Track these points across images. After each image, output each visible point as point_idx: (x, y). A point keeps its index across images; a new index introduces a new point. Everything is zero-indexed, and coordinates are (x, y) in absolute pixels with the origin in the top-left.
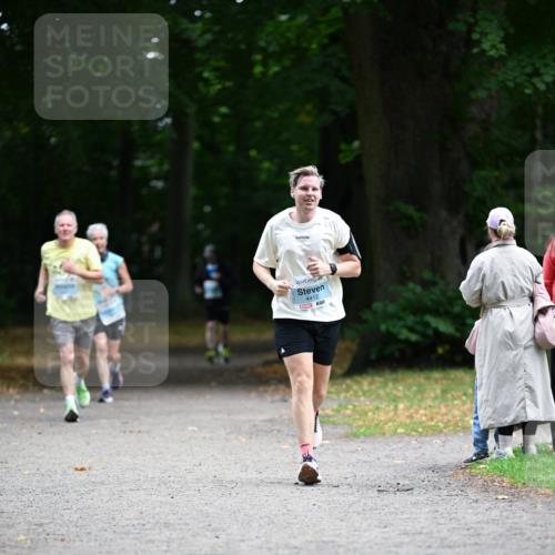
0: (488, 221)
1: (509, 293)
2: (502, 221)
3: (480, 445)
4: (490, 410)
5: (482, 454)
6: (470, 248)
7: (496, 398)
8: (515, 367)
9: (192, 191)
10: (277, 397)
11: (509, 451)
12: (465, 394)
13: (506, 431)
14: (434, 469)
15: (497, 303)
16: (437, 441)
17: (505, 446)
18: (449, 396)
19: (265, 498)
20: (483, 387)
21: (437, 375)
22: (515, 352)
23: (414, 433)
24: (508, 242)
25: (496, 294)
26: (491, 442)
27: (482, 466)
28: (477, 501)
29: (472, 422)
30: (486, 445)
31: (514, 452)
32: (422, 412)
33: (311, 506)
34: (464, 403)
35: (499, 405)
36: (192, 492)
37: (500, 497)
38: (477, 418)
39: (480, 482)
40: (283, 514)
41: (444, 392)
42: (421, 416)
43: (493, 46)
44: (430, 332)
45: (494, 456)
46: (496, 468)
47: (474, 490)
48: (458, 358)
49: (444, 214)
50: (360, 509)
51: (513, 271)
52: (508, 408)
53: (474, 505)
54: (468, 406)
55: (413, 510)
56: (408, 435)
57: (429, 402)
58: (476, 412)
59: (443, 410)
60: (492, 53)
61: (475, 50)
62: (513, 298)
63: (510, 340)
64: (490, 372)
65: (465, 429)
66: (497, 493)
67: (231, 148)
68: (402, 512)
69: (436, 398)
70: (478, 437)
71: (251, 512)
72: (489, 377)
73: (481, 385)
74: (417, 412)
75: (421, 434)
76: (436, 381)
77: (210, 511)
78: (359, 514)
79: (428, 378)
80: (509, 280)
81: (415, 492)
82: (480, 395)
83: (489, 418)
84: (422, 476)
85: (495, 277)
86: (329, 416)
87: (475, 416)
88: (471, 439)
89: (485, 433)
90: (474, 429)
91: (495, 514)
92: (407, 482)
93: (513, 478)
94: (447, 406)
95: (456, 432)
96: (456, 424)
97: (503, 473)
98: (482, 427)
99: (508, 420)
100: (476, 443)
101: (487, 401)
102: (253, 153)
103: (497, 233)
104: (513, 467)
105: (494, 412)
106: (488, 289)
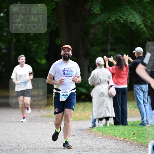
0: (96, 61)
1: (102, 81)
2: (100, 61)
3: (94, 123)
4: (96, 114)
5: (94, 126)
6: (91, 69)
7: (98, 110)
8: (103, 102)
9: (14, 53)
10: (37, 110)
11: (101, 125)
12: (89, 109)
13: (101, 119)
14: (81, 130)
15: (98, 84)
16: (82, 122)
17: (100, 123)
18: (85, 110)
19: (34, 138)
20: (95, 107)
21: (81, 104)
22: (103, 98)
23: (75, 120)
24: (102, 67)
25: (98, 81)
26: (97, 122)
27: (94, 129)
28: (92, 139)
29: (91, 117)
30: (95, 123)
31: (103, 125)
32: (77, 114)
33: (47, 140)
34: (89, 112)
35: (99, 112)
36: (13, 137)
37: (99, 138)
38: (93, 116)
39: (94, 134)
40: (39, 143)
41: (84, 109)
42: (77, 115)
43: (97, 11)
44: (80, 92)
45: (97, 126)
46: (98, 130)
47: (92, 136)
48: (87, 99)
49: (83, 59)
50: (60, 141)
51: (103, 75)
52: (101, 113)
53: (92, 140)
54: (90, 112)
55: (75, 141)
56: (73, 120)
57: (79, 111)
58: (93, 114)
59: (83, 113)
60: (96, 13)
61: (92, 12)
62: (103, 82)
63: (102, 94)
64: (97, 103)
65: (90, 119)
66: (98, 137)
67: (24, 41)
68: (72, 142)
69: (81, 110)
70: (93, 121)
71: (30, 142)
72: (96, 104)
73: (94, 106)
74: (76, 114)
75: (77, 120)
76: (82, 106)
77: (18, 142)
78: (60, 142)
79: (79, 105)
80: (102, 78)
81: (75, 136)
82: (94, 109)
83: (96, 116)
84: (77, 132)
85: (98, 77)
86: (51, 115)
87: (92, 115)
88: (91, 121)
89: (95, 120)
90: (92, 119)
91: (98, 142)
92: (73, 134)
93: (103, 132)
94: (84, 113)
95: (87, 120)
96: (87, 118)
97: (100, 131)
98: (94, 118)
99: (101, 116)
100: (93, 122)
101: (96, 111)
102: (31, 42)
103: (99, 65)
104: (102, 129)
105: (98, 114)
106: (96, 80)
